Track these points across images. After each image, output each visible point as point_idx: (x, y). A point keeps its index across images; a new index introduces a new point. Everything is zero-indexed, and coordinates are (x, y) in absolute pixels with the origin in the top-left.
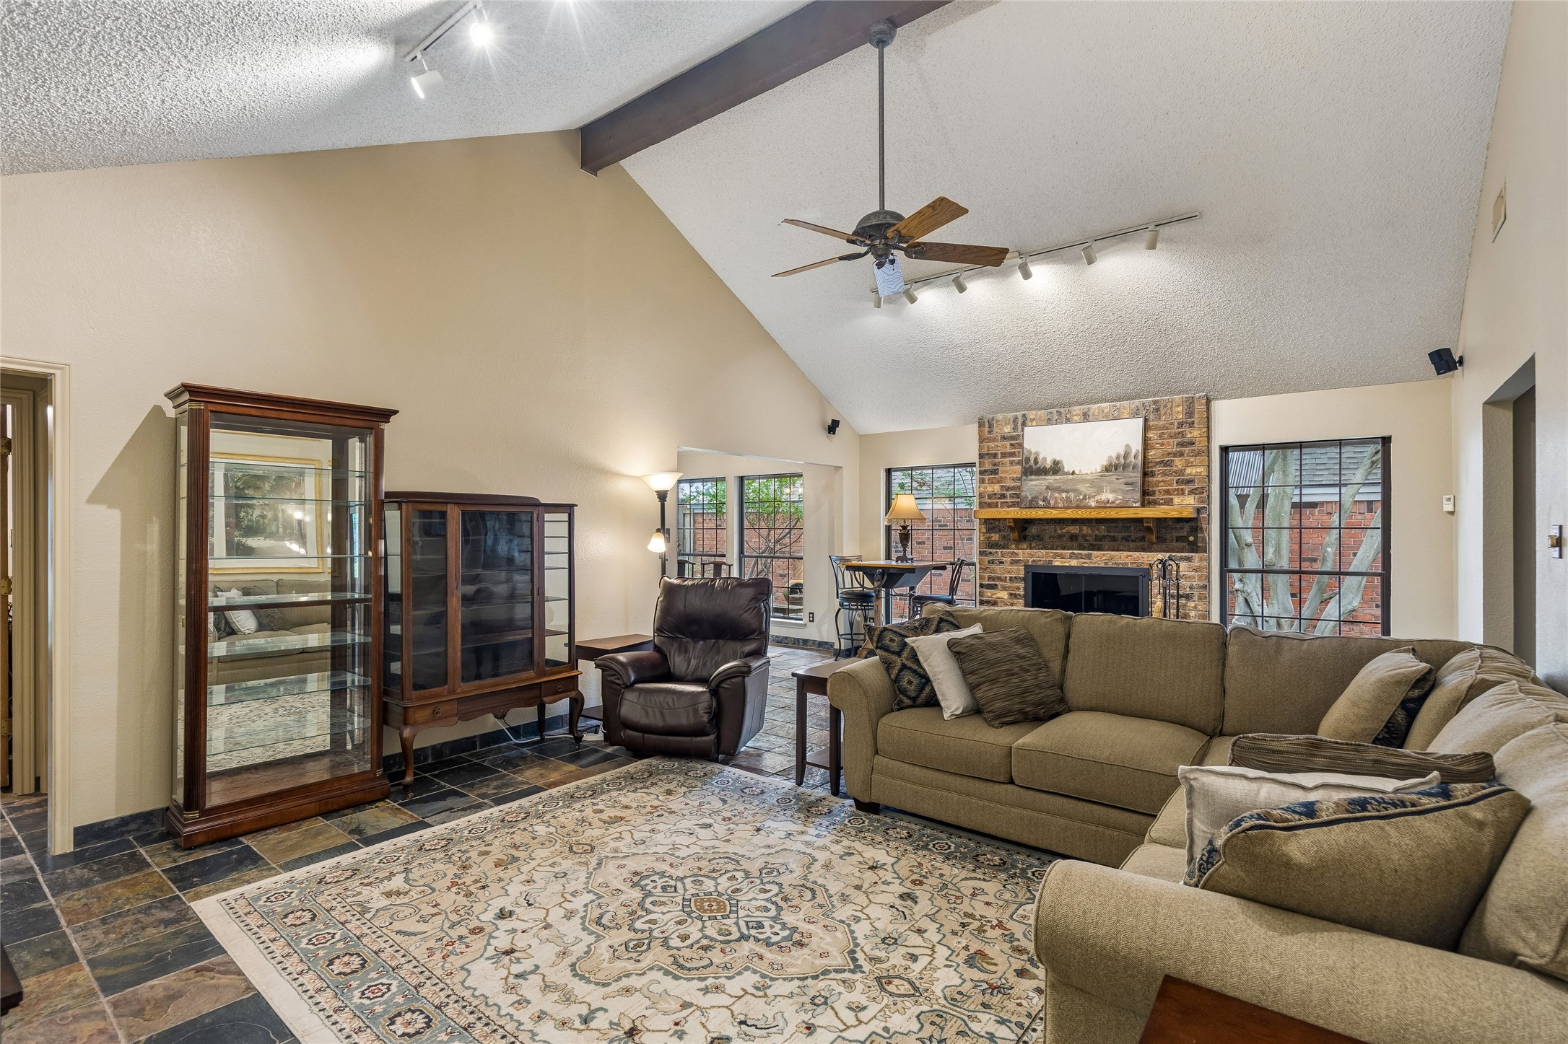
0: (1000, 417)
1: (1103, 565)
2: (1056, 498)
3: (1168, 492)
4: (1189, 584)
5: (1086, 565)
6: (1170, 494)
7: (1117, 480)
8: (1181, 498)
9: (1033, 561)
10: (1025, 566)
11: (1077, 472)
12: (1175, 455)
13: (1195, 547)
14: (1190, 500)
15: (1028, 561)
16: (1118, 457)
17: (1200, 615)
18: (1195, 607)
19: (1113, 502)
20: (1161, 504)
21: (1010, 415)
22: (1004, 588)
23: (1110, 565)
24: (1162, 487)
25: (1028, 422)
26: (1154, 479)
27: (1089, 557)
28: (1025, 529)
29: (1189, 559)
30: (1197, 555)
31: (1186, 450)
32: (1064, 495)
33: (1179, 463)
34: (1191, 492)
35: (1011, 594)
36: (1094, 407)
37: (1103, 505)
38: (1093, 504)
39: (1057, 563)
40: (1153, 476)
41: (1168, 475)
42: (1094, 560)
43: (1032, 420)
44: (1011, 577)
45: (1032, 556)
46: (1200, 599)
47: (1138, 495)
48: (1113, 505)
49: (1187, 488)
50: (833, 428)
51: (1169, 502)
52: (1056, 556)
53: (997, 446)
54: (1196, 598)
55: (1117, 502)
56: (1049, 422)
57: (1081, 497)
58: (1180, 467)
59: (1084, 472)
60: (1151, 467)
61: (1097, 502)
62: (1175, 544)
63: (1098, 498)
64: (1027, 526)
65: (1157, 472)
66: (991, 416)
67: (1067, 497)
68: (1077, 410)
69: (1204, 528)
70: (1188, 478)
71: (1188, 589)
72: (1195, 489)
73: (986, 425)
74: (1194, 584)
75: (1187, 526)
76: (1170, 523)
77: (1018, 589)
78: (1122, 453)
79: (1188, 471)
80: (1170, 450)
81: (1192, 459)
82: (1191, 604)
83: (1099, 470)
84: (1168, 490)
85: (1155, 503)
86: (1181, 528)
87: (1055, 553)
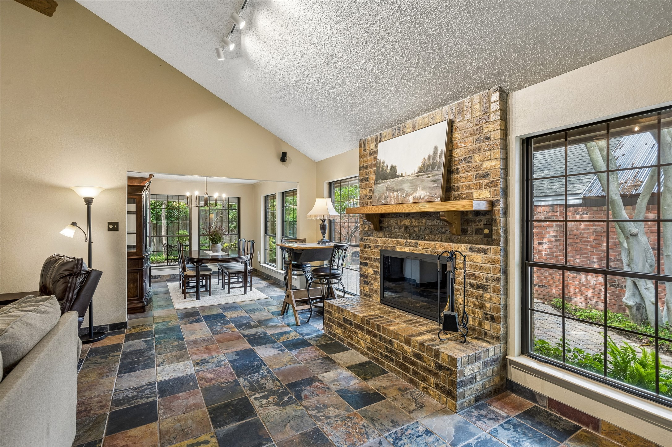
0: (369, 138)
1: (424, 253)
2: (391, 197)
3: (469, 187)
4: (485, 275)
5: (415, 252)
6: (470, 189)
7: (427, 180)
8: (480, 191)
9: (385, 247)
10: (381, 250)
11: (404, 175)
12: (474, 151)
13: (490, 240)
14: (486, 194)
15: (383, 246)
16: (429, 158)
17: (494, 307)
18: (490, 299)
19: (423, 198)
20: (464, 199)
21: (374, 136)
22: (372, 266)
23: (429, 253)
24: (464, 183)
25: (383, 139)
26: (459, 176)
27: (416, 245)
28: (381, 222)
29: (485, 251)
30: (492, 247)
31: (484, 146)
32: (395, 194)
33: (477, 158)
34: (488, 185)
35: (374, 271)
36: (419, 118)
37: (418, 201)
38: (411, 201)
39: (398, 250)
40: (458, 173)
41: (469, 171)
42: (420, 248)
43: (385, 137)
44: (374, 258)
45: (385, 243)
46: (494, 291)
47: (439, 192)
48: (424, 201)
49: (485, 182)
50: (283, 157)
51: (470, 197)
52: (398, 243)
53: (368, 160)
54: (491, 290)
55: (426, 198)
56: (394, 136)
57: (405, 195)
58: (479, 163)
59: (407, 174)
60: (457, 165)
61: (414, 199)
62: (474, 237)
63: (414, 195)
64: (382, 219)
65: (461, 169)
66: (364, 138)
67: (397, 196)
68: (409, 123)
69: (498, 221)
70: (485, 172)
71: (485, 281)
72: (491, 183)
73: (362, 145)
74: (490, 276)
75: (484, 220)
76: (471, 216)
77: (378, 267)
78: (432, 154)
79: (486, 165)
80: (470, 148)
81: (487, 154)
82: (487, 296)
83: (416, 171)
84: (469, 185)
85: (456, 198)
86: (480, 221)
87: (397, 241)
